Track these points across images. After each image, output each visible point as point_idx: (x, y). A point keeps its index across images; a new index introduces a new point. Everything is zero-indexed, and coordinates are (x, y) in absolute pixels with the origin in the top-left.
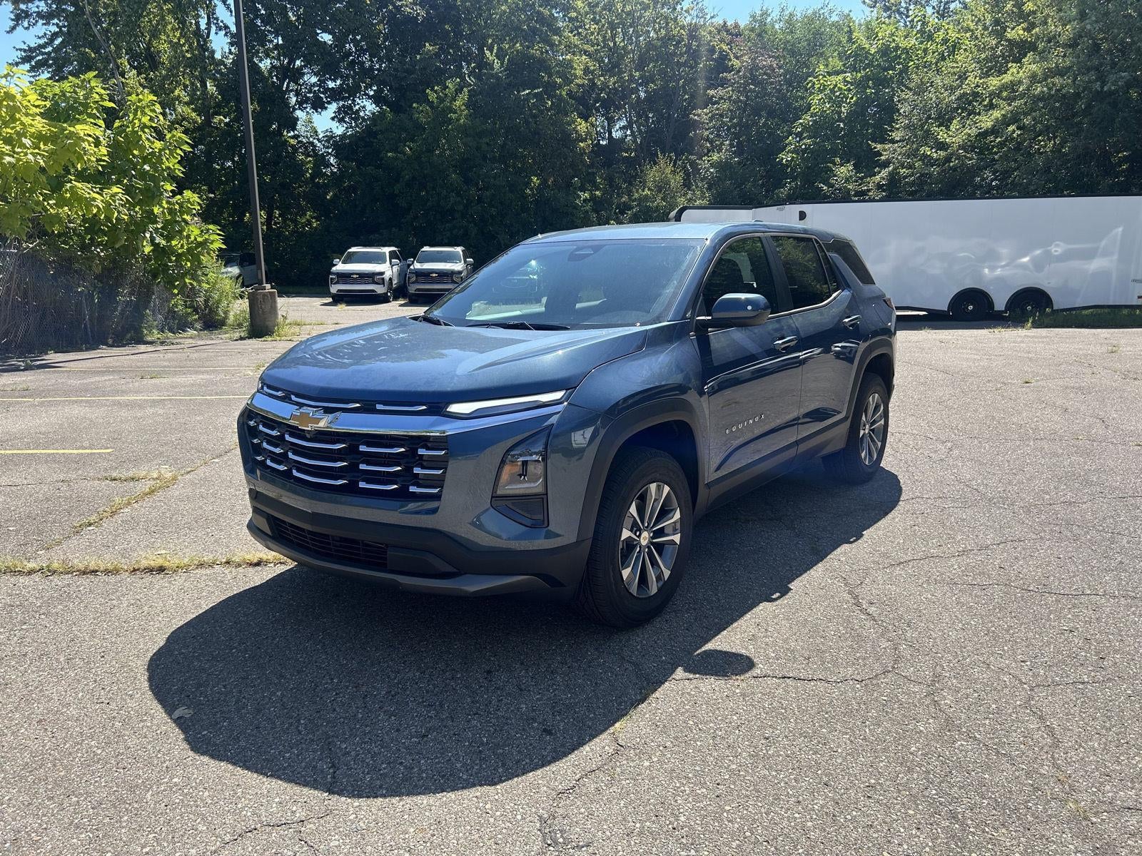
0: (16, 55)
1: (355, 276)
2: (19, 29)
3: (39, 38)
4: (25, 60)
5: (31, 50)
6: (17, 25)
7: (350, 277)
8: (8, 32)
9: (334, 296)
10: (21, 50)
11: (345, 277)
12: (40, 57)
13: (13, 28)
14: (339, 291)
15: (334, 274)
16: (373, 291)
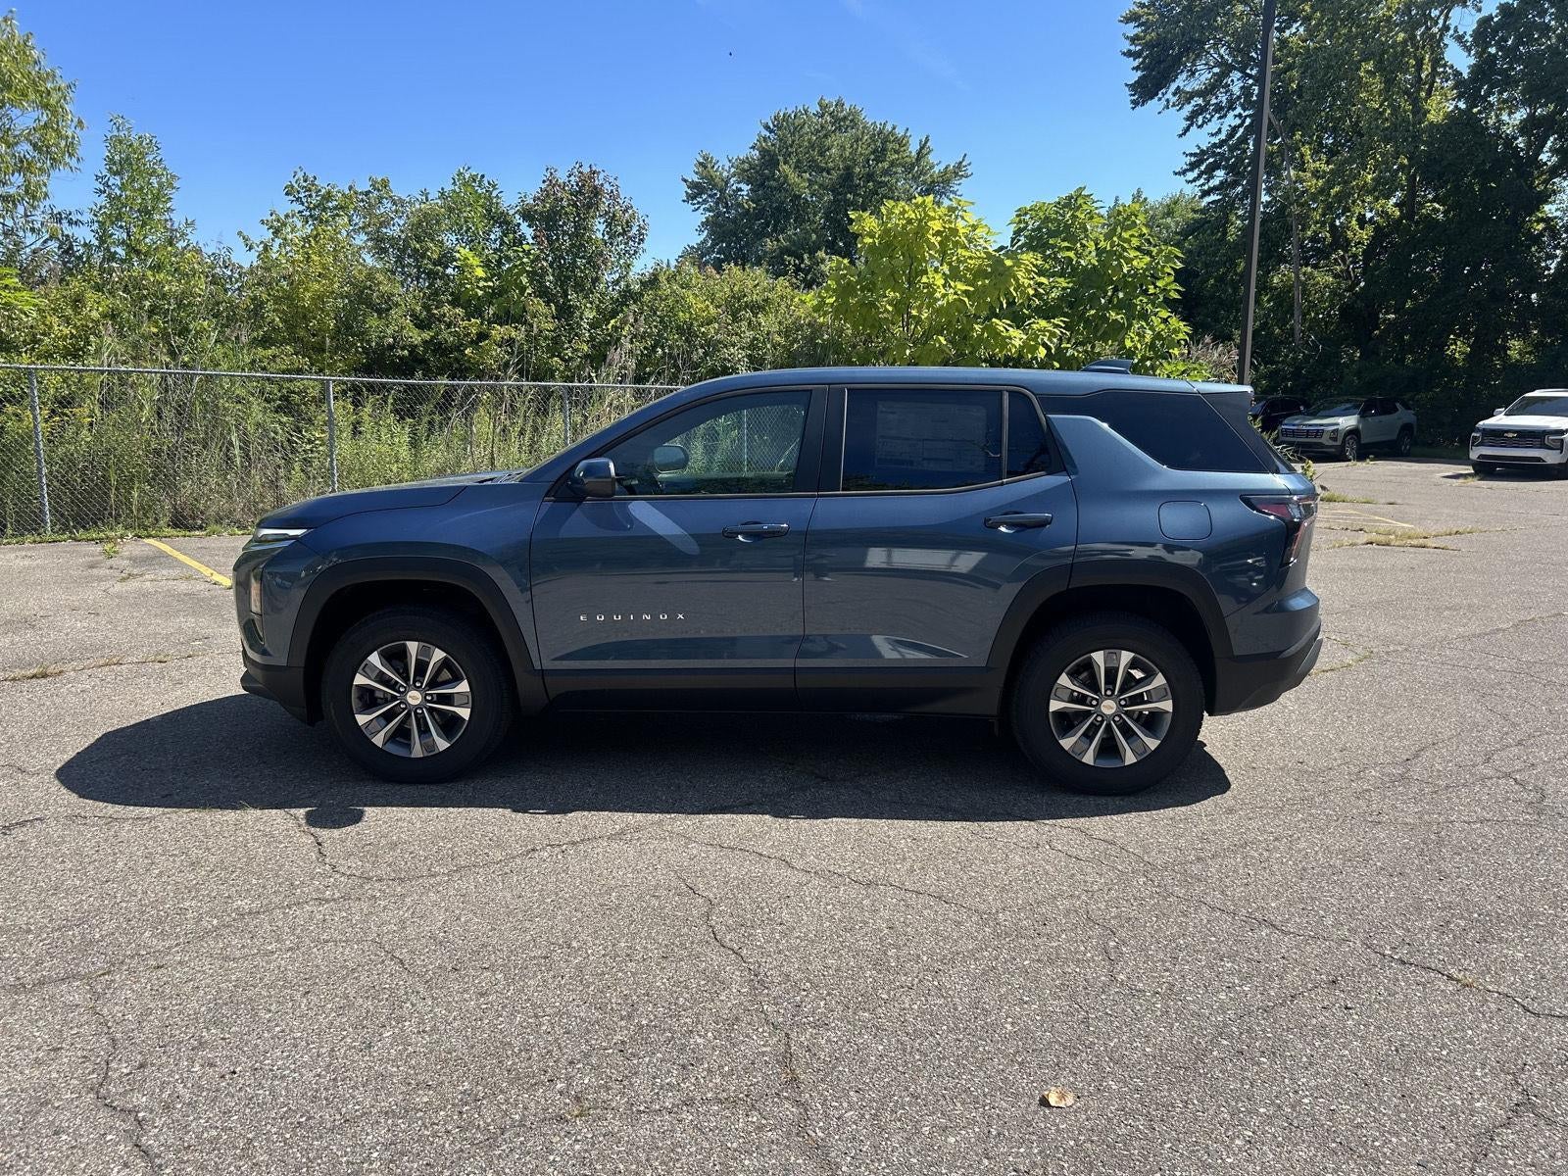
0: (1183, 162)
1: (1510, 435)
2: (1194, 128)
3: (1212, 135)
4: (1193, 166)
5: (1203, 152)
6: (1192, 125)
7: (1503, 436)
8: (1180, 136)
9: (1475, 465)
10: (1191, 155)
11: (1497, 436)
12: (1211, 160)
13: (1187, 130)
14: (1481, 456)
15: (1478, 430)
16: (1539, 459)
